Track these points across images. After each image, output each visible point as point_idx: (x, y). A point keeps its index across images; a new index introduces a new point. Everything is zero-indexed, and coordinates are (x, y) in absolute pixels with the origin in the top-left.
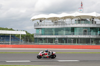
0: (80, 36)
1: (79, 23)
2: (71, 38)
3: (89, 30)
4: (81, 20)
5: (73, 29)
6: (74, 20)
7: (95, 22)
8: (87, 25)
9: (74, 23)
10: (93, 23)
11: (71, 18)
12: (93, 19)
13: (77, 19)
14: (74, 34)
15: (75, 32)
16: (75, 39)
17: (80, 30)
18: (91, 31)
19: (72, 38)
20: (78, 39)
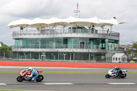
0: (75, 50)
1: (74, 32)
2: (62, 53)
3: (88, 41)
4: (77, 28)
5: (66, 40)
6: (67, 28)
7: (96, 31)
8: (85, 35)
9: (67, 31)
10: (93, 32)
11: (64, 25)
13: (71, 26)
14: (67, 47)
15: (69, 44)
16: (68, 54)
17: (75, 42)
18: (90, 43)
19: (65, 53)
20: (72, 53)
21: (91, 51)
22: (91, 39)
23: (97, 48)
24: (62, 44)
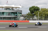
0: (6, 16)
1: (6, 10)
2: (2, 17)
4: (7, 8)
5: (3, 13)
6: (3, 9)
7: (14, 10)
8: (10, 11)
9: (4, 10)
10: (13, 10)
12: (13, 8)
13: (5, 8)
14: (3, 15)
15: (4, 14)
16: (4, 17)
17: (6, 13)
18: (12, 14)
21: (12, 16)
22: (12, 12)
23: (14, 15)
24: (2, 14)
